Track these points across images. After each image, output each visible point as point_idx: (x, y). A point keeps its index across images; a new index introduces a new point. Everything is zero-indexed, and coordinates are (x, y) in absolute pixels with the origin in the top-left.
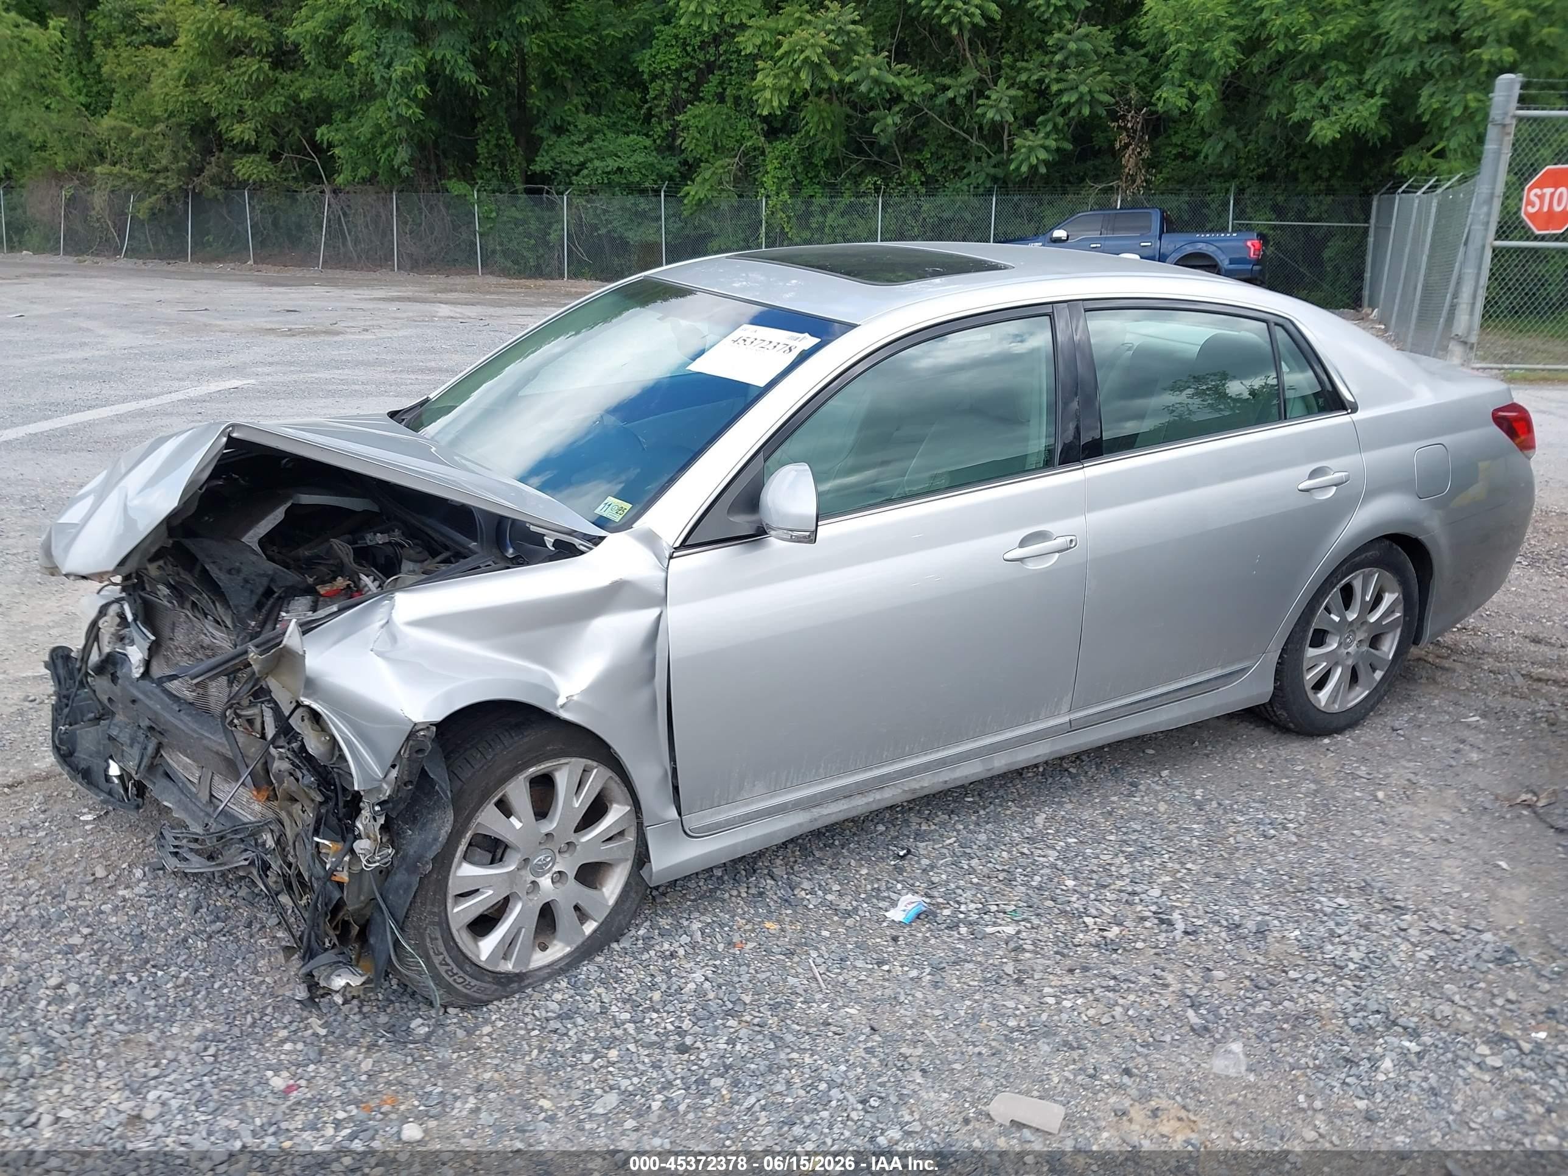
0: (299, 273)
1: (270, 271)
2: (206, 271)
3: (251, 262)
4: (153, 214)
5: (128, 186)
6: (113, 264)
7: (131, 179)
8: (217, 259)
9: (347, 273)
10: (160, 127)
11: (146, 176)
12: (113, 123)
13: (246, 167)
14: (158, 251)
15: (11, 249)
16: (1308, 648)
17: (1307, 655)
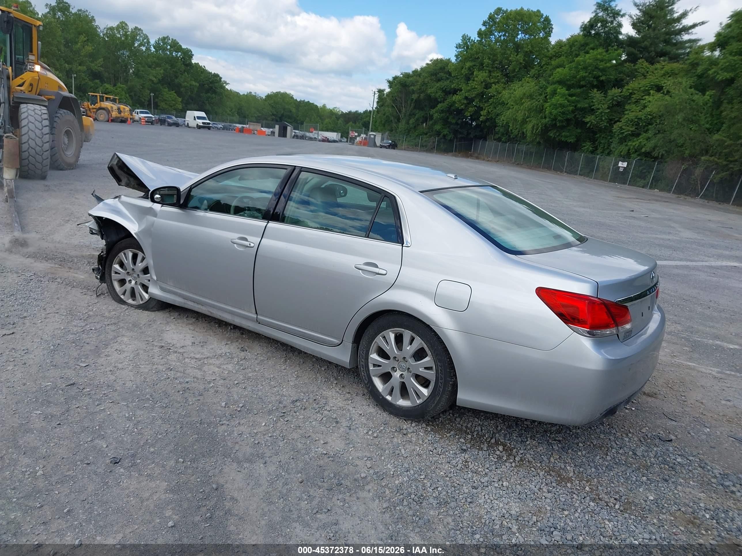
2: (737, 210)
4: (721, 182)
5: (715, 166)
6: (693, 200)
7: (718, 164)
11: (725, 163)
12: (719, 138)
14: (716, 198)
15: (651, 188)
16: (374, 353)
17: (371, 356)
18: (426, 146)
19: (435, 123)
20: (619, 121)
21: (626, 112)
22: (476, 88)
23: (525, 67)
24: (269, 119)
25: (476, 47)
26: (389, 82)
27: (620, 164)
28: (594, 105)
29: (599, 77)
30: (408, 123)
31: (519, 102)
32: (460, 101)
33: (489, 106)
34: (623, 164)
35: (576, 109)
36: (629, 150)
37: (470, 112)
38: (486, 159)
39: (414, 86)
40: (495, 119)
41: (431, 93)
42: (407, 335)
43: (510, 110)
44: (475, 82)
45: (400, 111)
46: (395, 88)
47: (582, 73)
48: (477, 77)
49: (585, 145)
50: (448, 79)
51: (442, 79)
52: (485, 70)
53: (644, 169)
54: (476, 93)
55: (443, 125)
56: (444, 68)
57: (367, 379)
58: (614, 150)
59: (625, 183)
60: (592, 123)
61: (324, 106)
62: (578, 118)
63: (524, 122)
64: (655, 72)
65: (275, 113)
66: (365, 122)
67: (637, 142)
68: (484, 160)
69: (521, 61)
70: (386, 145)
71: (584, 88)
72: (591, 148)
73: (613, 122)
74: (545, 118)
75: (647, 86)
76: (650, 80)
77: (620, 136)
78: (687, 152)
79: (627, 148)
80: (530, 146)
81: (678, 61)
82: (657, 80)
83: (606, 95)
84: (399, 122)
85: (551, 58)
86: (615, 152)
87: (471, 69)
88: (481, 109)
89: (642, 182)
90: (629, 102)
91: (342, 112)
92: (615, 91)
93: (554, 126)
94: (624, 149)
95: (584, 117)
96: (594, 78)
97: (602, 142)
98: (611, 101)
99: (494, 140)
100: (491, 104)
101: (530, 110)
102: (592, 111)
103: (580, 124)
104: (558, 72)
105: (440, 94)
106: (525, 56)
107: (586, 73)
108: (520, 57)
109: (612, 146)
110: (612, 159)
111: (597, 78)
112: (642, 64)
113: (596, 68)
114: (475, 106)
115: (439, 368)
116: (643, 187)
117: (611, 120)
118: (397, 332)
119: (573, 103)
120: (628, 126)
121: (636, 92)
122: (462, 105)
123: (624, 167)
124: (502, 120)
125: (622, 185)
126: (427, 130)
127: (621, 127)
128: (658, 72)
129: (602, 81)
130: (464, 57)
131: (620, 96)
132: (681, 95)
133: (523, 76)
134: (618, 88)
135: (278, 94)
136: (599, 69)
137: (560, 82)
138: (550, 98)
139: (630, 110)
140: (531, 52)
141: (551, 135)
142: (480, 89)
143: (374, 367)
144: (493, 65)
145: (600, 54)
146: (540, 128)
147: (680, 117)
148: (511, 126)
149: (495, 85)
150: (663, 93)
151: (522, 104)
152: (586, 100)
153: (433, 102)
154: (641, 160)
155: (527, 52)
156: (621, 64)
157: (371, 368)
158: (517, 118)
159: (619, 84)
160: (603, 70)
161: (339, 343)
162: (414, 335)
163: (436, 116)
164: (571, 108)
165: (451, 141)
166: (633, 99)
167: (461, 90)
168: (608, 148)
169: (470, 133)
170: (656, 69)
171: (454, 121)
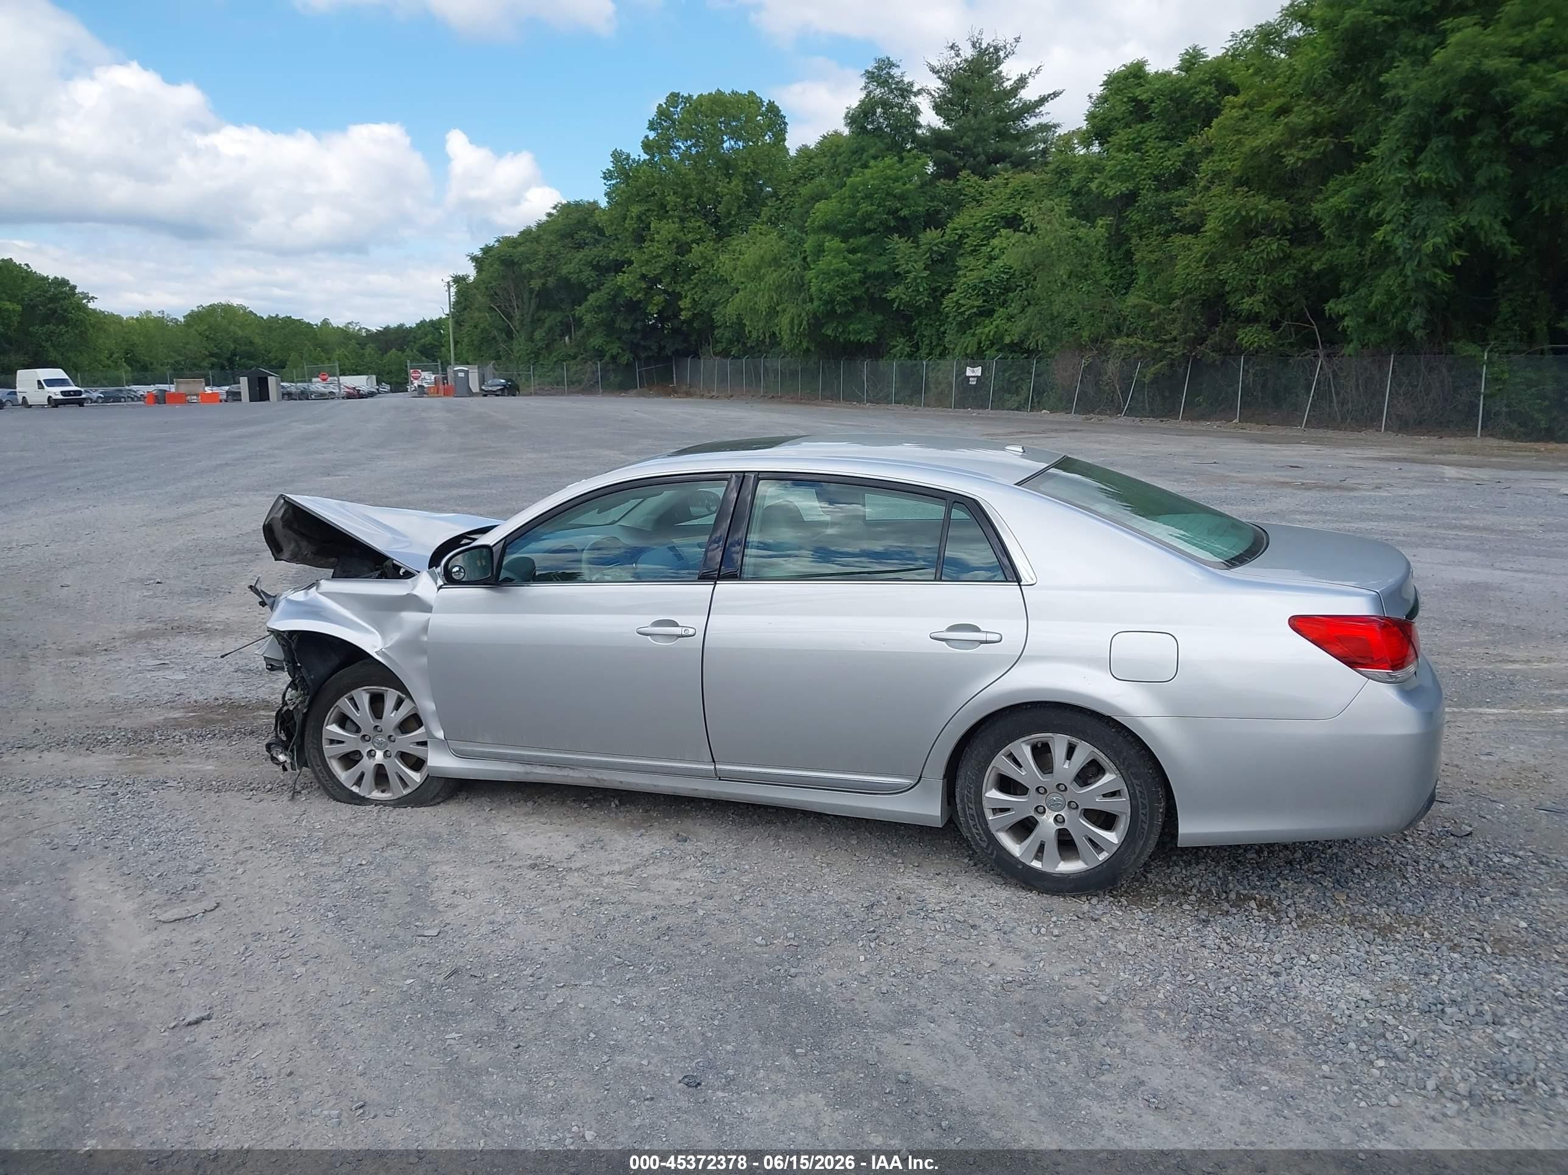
0: (1281, 431)
1: (1254, 429)
2: (1195, 428)
3: (1236, 421)
4: (1155, 381)
5: (1138, 354)
6: (1114, 421)
7: (1143, 349)
8: (1203, 417)
9: (1330, 433)
10: (1176, 303)
11: (1156, 346)
12: (1137, 301)
13: (1248, 336)
14: (1152, 411)
15: (1032, 409)
16: (991, 789)
17: (987, 795)
18: (580, 382)
19: (589, 333)
20: (949, 291)
21: (959, 273)
22: (661, 256)
23: (749, 204)
24: (205, 364)
25: (644, 172)
26: (474, 259)
27: (969, 372)
28: (897, 266)
29: (897, 210)
30: (531, 339)
31: (755, 274)
32: (632, 284)
33: (693, 288)
34: (974, 372)
35: (867, 277)
36: (980, 343)
37: (657, 305)
38: (706, 394)
39: (530, 263)
40: (709, 313)
41: (569, 273)
42: (1059, 743)
43: (741, 293)
44: (656, 244)
45: (510, 317)
46: (491, 269)
47: (865, 207)
48: (658, 233)
49: (895, 343)
50: (597, 241)
51: (586, 244)
52: (671, 217)
53: (1014, 374)
54: (661, 265)
55: (607, 335)
56: (586, 220)
57: (985, 838)
58: (952, 346)
59: (984, 407)
60: (902, 299)
61: (325, 322)
62: (873, 294)
63: (773, 312)
64: (995, 192)
65: (216, 350)
66: (424, 346)
67: (992, 327)
68: (702, 396)
69: (741, 194)
70: (495, 389)
71: (873, 234)
72: (908, 349)
73: (938, 294)
74: (812, 300)
75: (987, 220)
76: (989, 208)
77: (959, 319)
78: (1085, 334)
79: (976, 340)
80: (788, 358)
81: (1028, 169)
82: (1002, 207)
83: (917, 243)
84: (512, 338)
85: (795, 182)
86: (954, 350)
87: (644, 217)
88: (679, 296)
89: (1015, 400)
90: (961, 251)
91: (368, 330)
92: (931, 235)
93: (831, 314)
94: (969, 342)
95: (885, 291)
96: (888, 214)
97: (925, 333)
98: (928, 255)
99: (716, 354)
100: (696, 285)
101: (779, 288)
102: (897, 277)
103: (880, 304)
104: (818, 209)
105: (587, 274)
106: (744, 182)
107: (872, 205)
108: (737, 185)
109: (947, 340)
110: (949, 365)
111: (893, 212)
112: (968, 179)
113: (888, 194)
114: (665, 291)
115: (1138, 789)
116: (1018, 409)
117: (935, 290)
118: (1036, 740)
119: (859, 265)
120: (968, 298)
121: (969, 232)
122: (638, 292)
123: (977, 377)
124: (728, 312)
125: (980, 411)
126: (574, 350)
127: (957, 302)
128: (1000, 193)
129: (904, 218)
130: (624, 196)
131: (942, 243)
132: (1056, 231)
133: (748, 223)
134: (936, 229)
135: (212, 309)
136: (895, 196)
137: (827, 228)
138: (814, 262)
139: (967, 267)
140: (754, 173)
141: (829, 332)
142: (669, 256)
143: (994, 814)
144: (684, 205)
145: (890, 167)
146: (805, 322)
147: (1062, 271)
148: (747, 324)
149: (698, 244)
150: (1025, 230)
151: (761, 279)
152: (883, 257)
153: (577, 292)
154: (1005, 358)
155: (747, 174)
156: (929, 183)
157: (990, 817)
158: (756, 306)
159: (934, 220)
160: (902, 197)
161: (913, 782)
162: (1074, 740)
163: (588, 319)
164: (857, 276)
165: (629, 366)
166: (966, 246)
167: (630, 263)
168: (938, 345)
169: (665, 346)
170: (996, 187)
171: (627, 326)
